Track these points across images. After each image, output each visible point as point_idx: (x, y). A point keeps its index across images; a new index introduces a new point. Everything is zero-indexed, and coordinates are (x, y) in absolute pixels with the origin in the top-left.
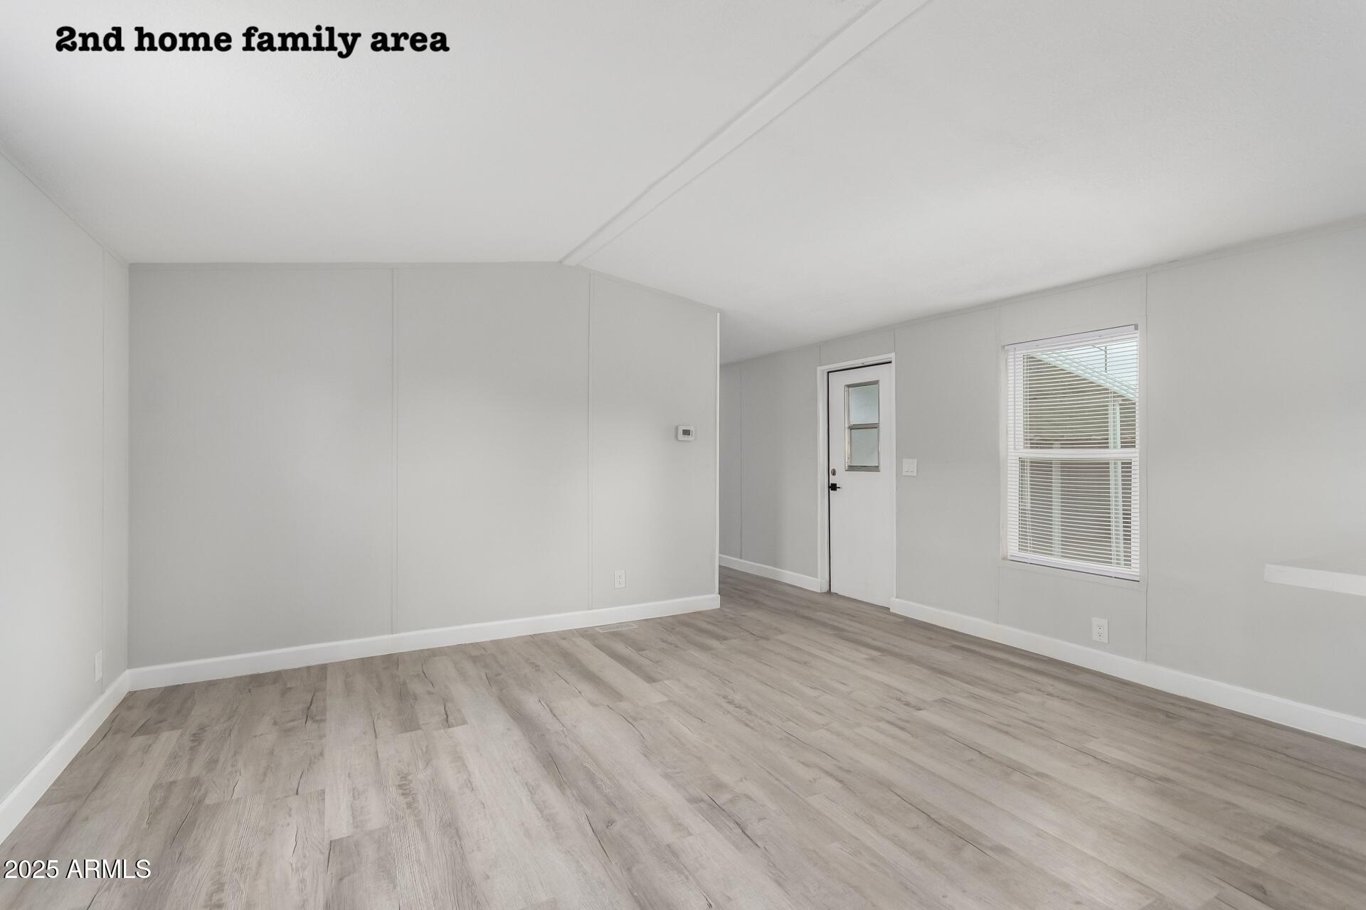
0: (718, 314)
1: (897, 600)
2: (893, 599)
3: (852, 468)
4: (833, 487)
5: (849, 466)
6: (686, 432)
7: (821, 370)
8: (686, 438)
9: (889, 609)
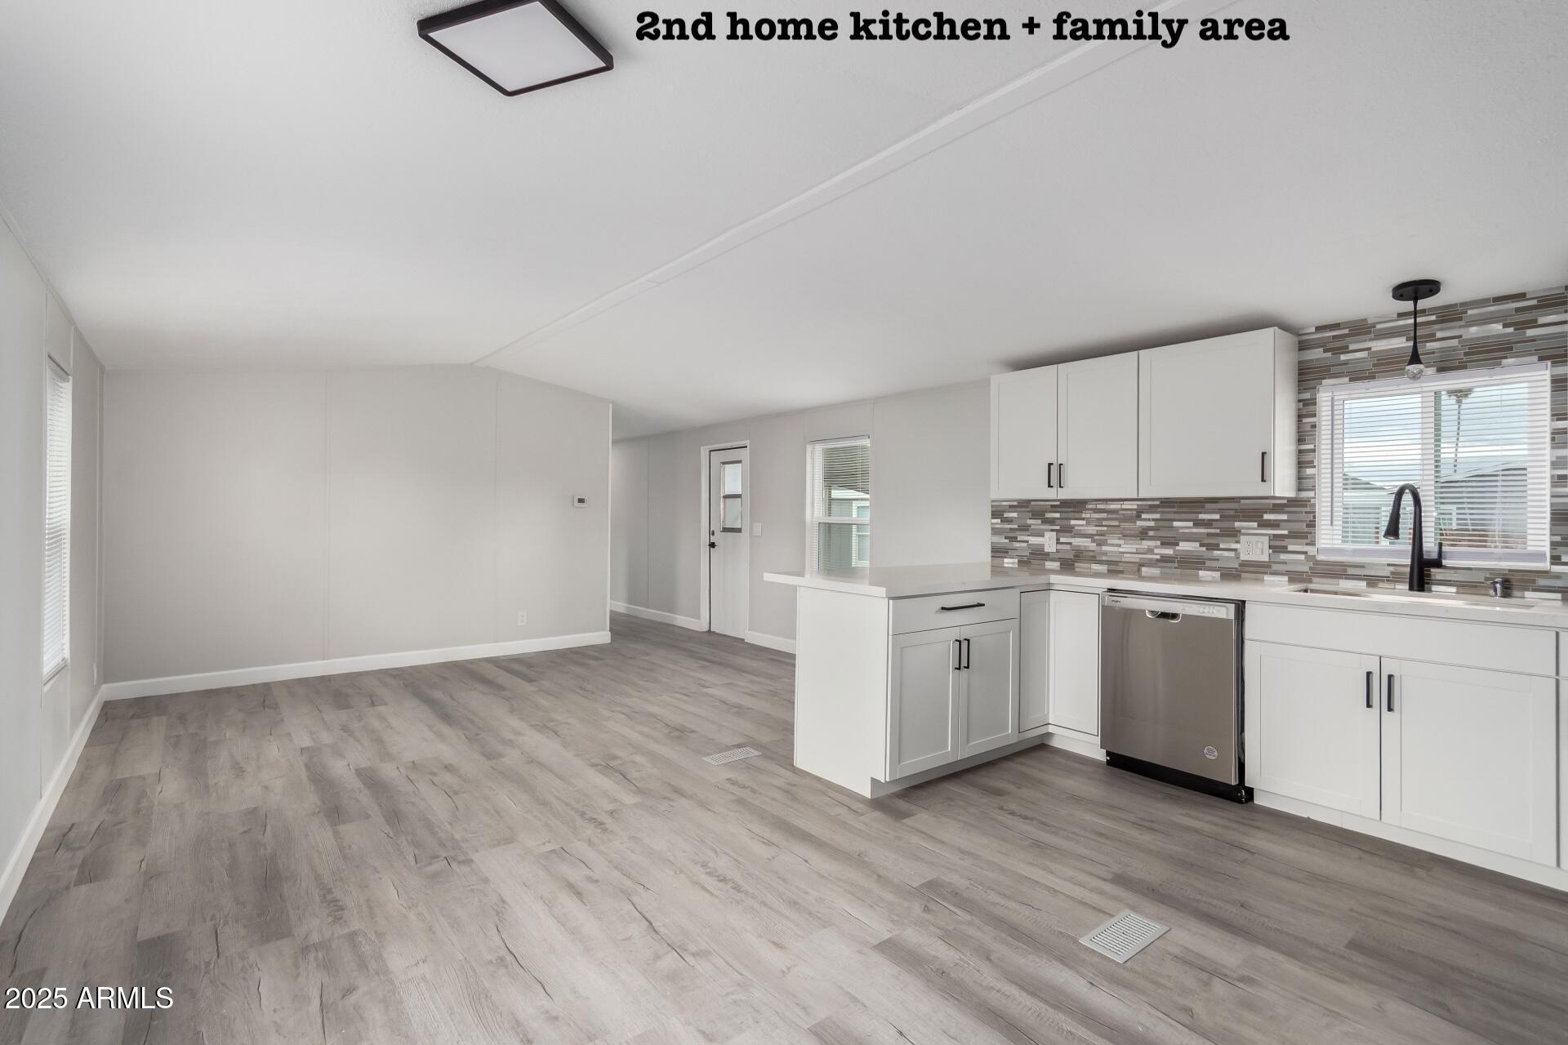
0: (611, 405)
1: (750, 632)
2: (747, 632)
3: (725, 530)
4: (712, 545)
5: (723, 528)
6: (581, 501)
7: (704, 451)
8: (581, 505)
9: (743, 640)
